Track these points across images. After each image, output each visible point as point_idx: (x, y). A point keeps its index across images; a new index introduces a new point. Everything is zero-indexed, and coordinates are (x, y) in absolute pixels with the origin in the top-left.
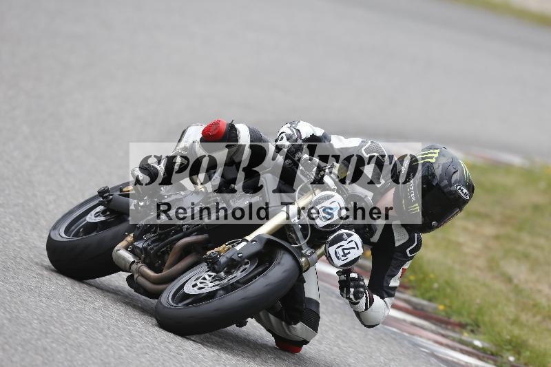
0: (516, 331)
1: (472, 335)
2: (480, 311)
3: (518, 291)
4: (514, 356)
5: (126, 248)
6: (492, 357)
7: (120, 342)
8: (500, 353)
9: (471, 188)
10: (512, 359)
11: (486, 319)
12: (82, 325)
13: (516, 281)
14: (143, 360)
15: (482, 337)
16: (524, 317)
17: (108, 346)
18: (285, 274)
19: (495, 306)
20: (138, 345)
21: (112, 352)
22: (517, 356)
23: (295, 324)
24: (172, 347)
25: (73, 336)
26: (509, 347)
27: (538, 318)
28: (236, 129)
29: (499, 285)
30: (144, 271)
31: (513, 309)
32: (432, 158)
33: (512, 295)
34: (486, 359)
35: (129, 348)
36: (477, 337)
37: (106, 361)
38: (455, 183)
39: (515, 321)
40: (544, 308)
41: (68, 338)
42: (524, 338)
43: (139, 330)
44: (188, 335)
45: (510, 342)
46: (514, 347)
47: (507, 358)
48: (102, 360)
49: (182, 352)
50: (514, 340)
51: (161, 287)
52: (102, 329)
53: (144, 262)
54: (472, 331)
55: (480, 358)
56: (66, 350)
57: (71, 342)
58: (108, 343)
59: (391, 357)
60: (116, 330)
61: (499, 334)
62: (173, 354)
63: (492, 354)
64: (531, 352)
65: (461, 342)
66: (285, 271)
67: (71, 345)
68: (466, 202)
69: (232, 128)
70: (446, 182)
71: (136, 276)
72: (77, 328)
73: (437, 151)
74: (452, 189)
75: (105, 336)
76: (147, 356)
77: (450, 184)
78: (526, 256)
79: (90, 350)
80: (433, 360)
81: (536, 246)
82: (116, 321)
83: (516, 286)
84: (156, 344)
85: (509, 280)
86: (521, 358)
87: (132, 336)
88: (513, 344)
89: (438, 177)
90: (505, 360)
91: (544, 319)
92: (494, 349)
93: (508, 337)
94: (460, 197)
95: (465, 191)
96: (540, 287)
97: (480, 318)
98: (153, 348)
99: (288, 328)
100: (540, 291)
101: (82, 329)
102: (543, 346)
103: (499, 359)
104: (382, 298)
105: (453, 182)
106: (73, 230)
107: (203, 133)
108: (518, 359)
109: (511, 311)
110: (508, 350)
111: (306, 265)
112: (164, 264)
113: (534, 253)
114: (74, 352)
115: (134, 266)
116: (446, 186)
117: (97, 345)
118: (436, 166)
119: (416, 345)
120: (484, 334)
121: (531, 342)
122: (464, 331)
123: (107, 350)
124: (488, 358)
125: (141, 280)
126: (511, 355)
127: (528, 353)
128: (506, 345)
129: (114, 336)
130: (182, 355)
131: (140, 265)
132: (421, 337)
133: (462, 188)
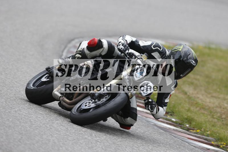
0: (189, 114)
1: (171, 117)
2: (174, 106)
3: (189, 98)
4: (188, 125)
5: (58, 91)
6: (179, 125)
7: (26, 125)
8: (183, 124)
9: (196, 61)
10: (187, 126)
11: (177, 109)
12: (10, 118)
13: (188, 94)
14: (36, 131)
15: (175, 117)
16: (192, 108)
17: (22, 126)
18: (122, 100)
19: (180, 104)
20: (34, 126)
21: (23, 129)
22: (190, 124)
23: (127, 118)
24: (48, 126)
25: (7, 122)
26: (187, 121)
27: (198, 109)
28: (101, 42)
29: (181, 96)
30: (65, 100)
31: (188, 105)
32: (180, 49)
33: (187, 100)
34: (177, 126)
35: (30, 127)
36: (173, 117)
37: (21, 132)
38: (189, 59)
39: (189, 110)
40: (200, 104)
41: (5, 123)
42: (193, 117)
43: (34, 119)
44: (85, 125)
45: (187, 119)
46: (188, 121)
47: (186, 125)
48: (19, 132)
49: (52, 128)
50: (188, 118)
51: (72, 106)
52: (19, 119)
53: (65, 96)
54: (171, 115)
55: (174, 126)
56: (4, 128)
57: (6, 125)
58: (22, 125)
59: (138, 127)
60: (25, 120)
61: (182, 116)
62: (48, 128)
63: (180, 124)
64: (196, 123)
65: (167, 119)
66: (122, 99)
67: (6, 126)
68: (194, 66)
69: (100, 41)
70: (186, 58)
71: (62, 102)
72: (8, 119)
73: (182, 46)
74: (188, 61)
75: (20, 122)
76: (38, 130)
77: (187, 59)
78: (192, 83)
79: (14, 128)
80: (156, 128)
81: (196, 79)
82: (25, 116)
83: (189, 96)
84: (41, 125)
85: (185, 93)
86: (192, 125)
87: (31, 122)
88: (188, 120)
89: (182, 57)
90: (185, 127)
91: (200, 109)
92: (180, 122)
93: (186, 117)
94: (192, 64)
95: (194, 62)
96: (198, 96)
97: (174, 109)
98: (40, 127)
99: (125, 120)
100: (198, 97)
101: (11, 120)
102: (200, 120)
103: (182, 126)
104: (162, 107)
105: (188, 58)
106: (36, 85)
107: (88, 44)
108: (190, 126)
109: (187, 106)
110: (186, 122)
111: (131, 96)
112: (73, 97)
113: (195, 82)
114: (7, 129)
115: (61, 98)
116: (186, 60)
117: (17, 126)
118: (181, 52)
119: (148, 121)
120: (176, 116)
121: (195, 118)
122: (168, 115)
123: (21, 128)
124: (178, 126)
125: (64, 104)
126: (187, 124)
127: (194, 123)
128: (185, 120)
129: (23, 122)
130: (52, 129)
131: (63, 98)
132: (150, 118)
133: (192, 61)
